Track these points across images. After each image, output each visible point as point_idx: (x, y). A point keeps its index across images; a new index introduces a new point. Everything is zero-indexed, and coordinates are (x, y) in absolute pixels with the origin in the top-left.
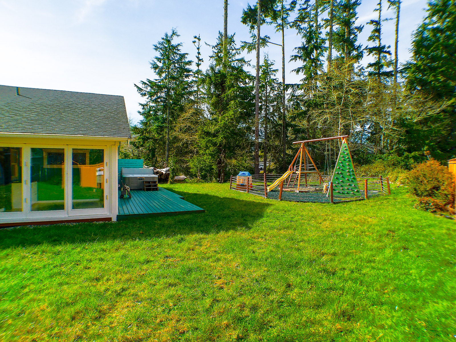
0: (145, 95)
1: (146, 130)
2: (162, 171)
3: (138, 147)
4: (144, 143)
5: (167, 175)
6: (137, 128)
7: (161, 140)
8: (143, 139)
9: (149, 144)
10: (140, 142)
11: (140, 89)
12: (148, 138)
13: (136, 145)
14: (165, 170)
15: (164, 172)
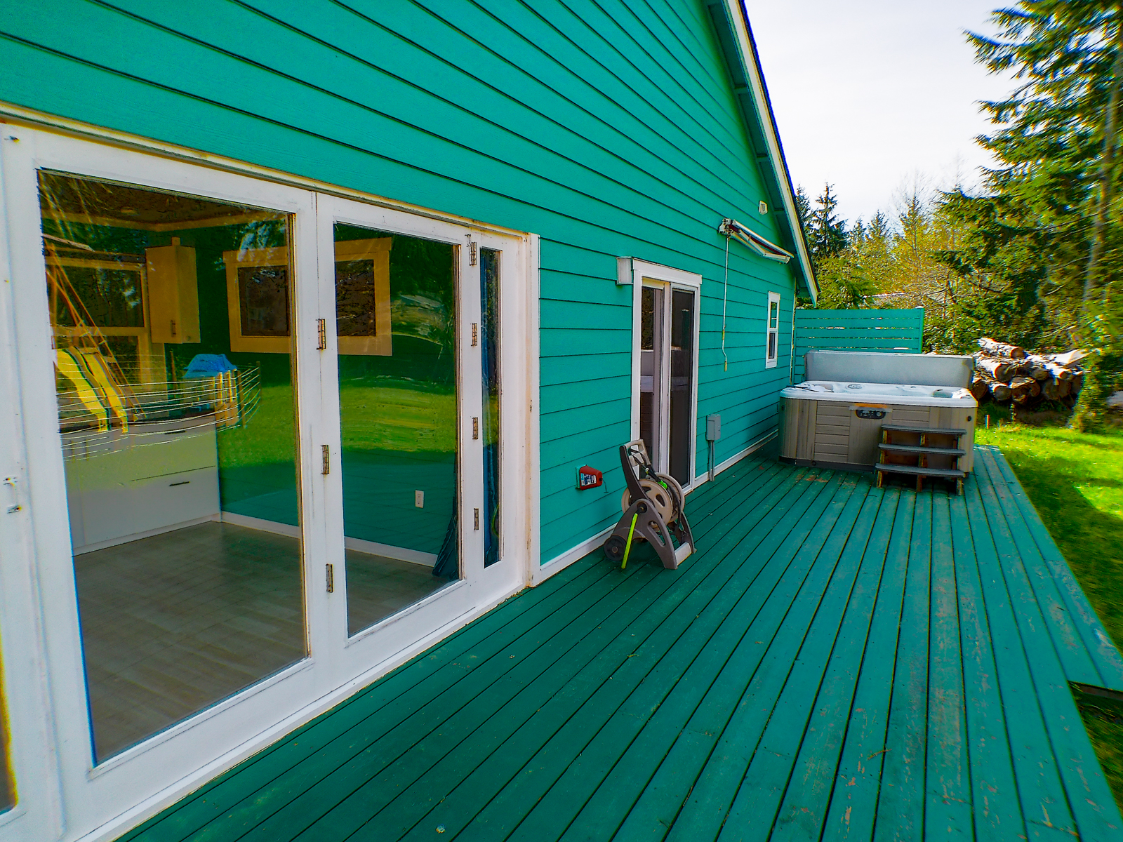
0: (1007, 61)
1: (1001, 201)
2: (1049, 366)
3: (965, 270)
4: (991, 251)
5: (1072, 383)
6: (965, 199)
7: (1068, 236)
8: (986, 235)
9: (1014, 255)
10: (975, 250)
11: (985, 45)
12: (1009, 233)
13: (958, 262)
14: (1066, 358)
15: (1058, 371)
